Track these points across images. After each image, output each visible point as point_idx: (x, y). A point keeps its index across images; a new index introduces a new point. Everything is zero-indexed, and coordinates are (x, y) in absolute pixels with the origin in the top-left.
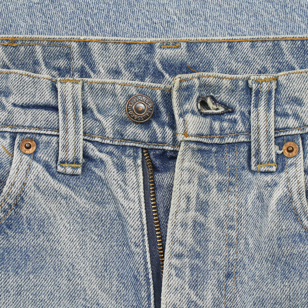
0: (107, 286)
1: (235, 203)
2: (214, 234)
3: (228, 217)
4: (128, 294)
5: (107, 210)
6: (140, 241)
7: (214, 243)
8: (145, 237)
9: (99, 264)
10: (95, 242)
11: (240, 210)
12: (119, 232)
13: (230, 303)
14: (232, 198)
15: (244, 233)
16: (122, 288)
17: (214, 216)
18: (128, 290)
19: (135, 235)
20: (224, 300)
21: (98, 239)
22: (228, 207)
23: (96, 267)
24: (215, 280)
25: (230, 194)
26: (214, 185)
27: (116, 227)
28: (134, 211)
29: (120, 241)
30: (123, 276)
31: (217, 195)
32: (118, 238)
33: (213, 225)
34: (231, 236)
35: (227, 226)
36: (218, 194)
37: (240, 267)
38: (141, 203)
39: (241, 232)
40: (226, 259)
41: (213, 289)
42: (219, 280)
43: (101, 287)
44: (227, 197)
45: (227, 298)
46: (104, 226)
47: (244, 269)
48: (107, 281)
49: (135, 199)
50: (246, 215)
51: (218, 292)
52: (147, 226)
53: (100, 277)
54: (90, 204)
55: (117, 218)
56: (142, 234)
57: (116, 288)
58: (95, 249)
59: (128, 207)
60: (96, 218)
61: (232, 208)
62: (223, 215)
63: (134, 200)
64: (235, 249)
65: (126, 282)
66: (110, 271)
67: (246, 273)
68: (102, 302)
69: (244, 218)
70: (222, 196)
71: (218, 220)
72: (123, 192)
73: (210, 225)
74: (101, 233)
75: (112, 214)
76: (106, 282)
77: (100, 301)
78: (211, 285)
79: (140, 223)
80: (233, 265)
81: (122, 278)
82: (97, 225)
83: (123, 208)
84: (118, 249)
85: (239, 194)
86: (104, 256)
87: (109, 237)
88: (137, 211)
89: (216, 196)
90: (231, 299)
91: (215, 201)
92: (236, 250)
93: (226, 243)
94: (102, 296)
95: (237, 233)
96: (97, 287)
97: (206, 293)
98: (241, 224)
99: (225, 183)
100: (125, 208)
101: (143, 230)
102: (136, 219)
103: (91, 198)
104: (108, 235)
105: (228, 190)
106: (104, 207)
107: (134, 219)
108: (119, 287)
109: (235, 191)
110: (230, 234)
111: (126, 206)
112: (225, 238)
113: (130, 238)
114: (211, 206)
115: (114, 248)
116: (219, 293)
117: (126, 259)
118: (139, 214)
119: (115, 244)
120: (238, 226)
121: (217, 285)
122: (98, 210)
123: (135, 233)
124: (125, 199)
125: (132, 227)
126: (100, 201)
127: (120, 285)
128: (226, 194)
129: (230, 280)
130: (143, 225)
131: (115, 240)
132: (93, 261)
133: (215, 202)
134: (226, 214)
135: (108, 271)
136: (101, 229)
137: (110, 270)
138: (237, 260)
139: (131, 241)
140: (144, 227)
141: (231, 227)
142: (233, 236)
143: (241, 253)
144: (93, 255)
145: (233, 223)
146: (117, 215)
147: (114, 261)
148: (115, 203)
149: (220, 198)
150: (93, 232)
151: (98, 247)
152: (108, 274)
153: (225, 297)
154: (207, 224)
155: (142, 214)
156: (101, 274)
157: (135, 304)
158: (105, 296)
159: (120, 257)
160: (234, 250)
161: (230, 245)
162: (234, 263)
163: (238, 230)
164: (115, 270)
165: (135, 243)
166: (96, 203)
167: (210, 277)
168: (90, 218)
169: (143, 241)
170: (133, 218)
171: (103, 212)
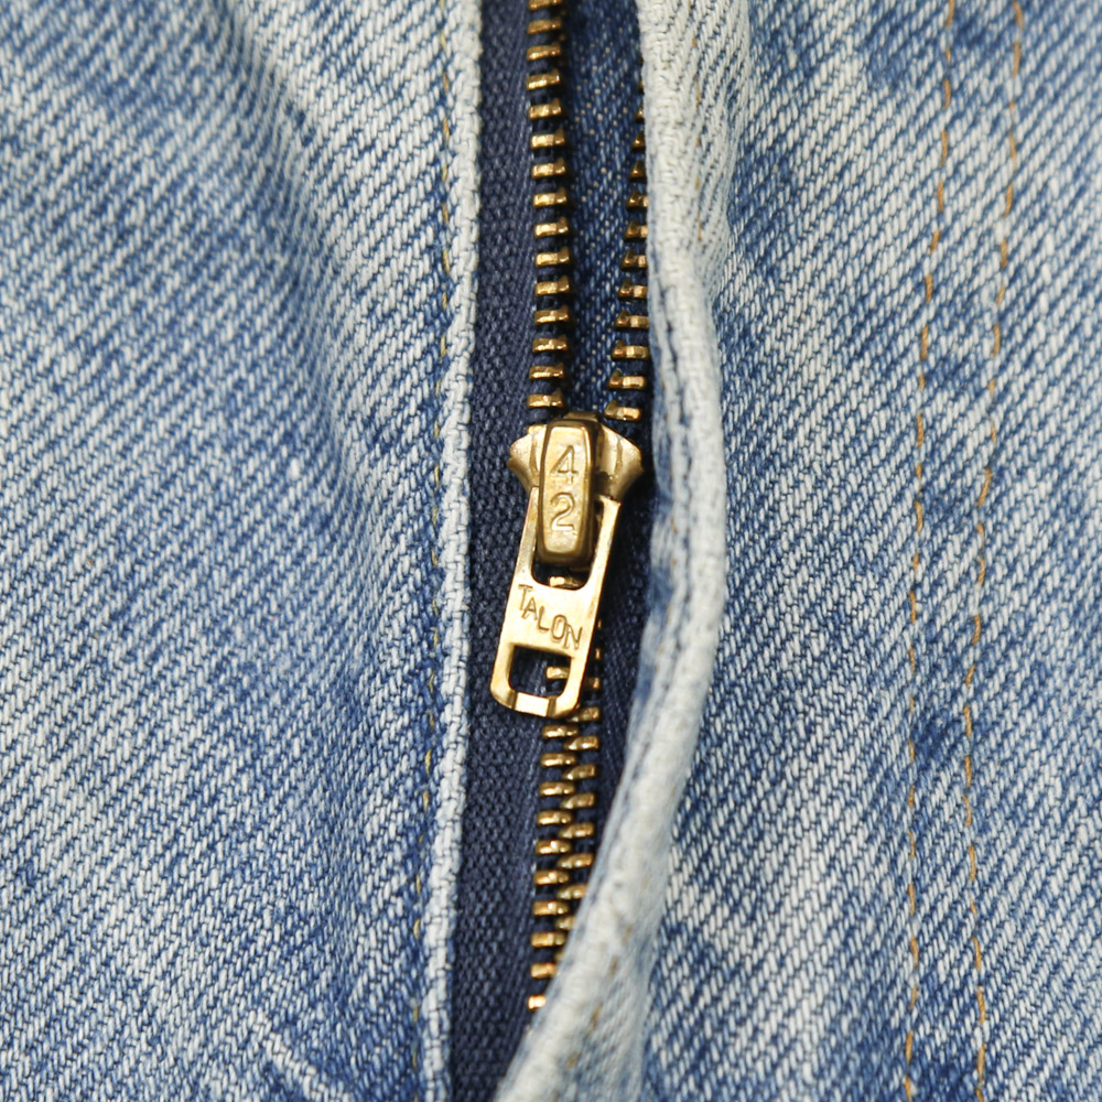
0: (116, 743)
1: (996, 187)
2: (817, 416)
3: (936, 292)
4: (274, 823)
5: (168, 152)
6: (403, 402)
7: (819, 484)
8: (451, 374)
9: (78, 560)
10: (56, 388)
11: (1030, 243)
12: (255, 340)
13: (954, 953)
14: (974, 143)
15: (1052, 427)
16: (230, 771)
17: (832, 270)
18: (277, 795)
19: (372, 360)
20: (909, 921)
21: (85, 375)
22: (940, 214)
23: (49, 578)
24: (849, 759)
25: (958, 116)
26: (841, 26)
27: (232, 300)
28: (386, 168)
29: (260, 415)
30: (253, 686)
31: (865, 110)
32: (239, 384)
33: (814, 342)
34: (951, 443)
35: (924, 360)
36: (871, 103)
37: (1004, 687)
38: (448, 111)
39: (1027, 415)
40: (918, 607)
41: (833, 828)
42: (878, 761)
43: (68, 745)
44: (937, 130)
45: (933, 908)
46: (134, 282)
47: (1033, 700)
48: (118, 705)
49: (407, 72)
50: (1076, 290)
51: (873, 851)
52: (481, 295)
53: (65, 665)
54: (37, 87)
55: (248, 229)
56: (426, 352)
57: (183, 768)
58: (51, 445)
59: (345, 131)
60: (77, 207)
61: (966, 220)
62: (896, 274)
63: (396, 80)
64: (978, 542)
65: (269, 731)
66: (153, 633)
67: (1046, 734)
68: (63, 867)
69: (1053, 305)
70: (901, 121)
71: (853, 311)
72: (313, 16)
73: (792, 343)
74: (109, 336)
75: (207, 187)
76: (111, 710)
77: (46, 855)
78: (815, 792)
79: (424, 265)
80: (957, 662)
81: (244, 695)
82: (85, 265)
83: (306, 142)
84: (237, 470)
85: (1028, 122)
86: (120, 507)
87: (172, 364)
88: (411, 170)
89: (860, 117)
90: (962, 924)
91: (848, 154)
92: (981, 552)
93: (916, 486)
94: (65, 814)
95: (997, 418)
96: (40, 738)
97: (775, 859)
98: (1031, 358)
99: (927, 23)
100: (318, 139)
101: (439, 319)
102: (400, 235)
103: (47, 47)
104: (164, 356)
105: (947, 77)
106: (145, 133)
107: (380, 227)
108: (209, 767)
109: (999, 91)
110: (947, 422)
111: (327, 123)
112: (904, 450)
113: (341, 381)
114: (813, 189)
115: (206, 458)
116: (878, 860)
117: (301, 555)
118: (428, 195)
119: (212, 426)
120: (1003, 368)
121: (867, 796)
122: (99, 142)
123: (374, 344)
124: (324, 67)
125: (361, 293)
126: (122, 81)
127: (222, 753)
128: (930, 110)
129: (945, 778)
130: (445, 284)
131: (216, 400)
132: (32, 529)
133: (847, 166)
134: (918, 266)
135: (141, 628)
136: (114, 302)
137: (157, 626)
138: (985, 626)
139: (344, 405)
140: (455, 301)
141: (948, 374)
142: (962, 443)
143: (1019, 575)
144: (37, 483)
145: (968, 343)
146: (248, 198)
147: (194, 563)
148: (244, 104)
149: (889, 135)
150: (49, 314)
151: (78, 433)
152: (131, 655)
153: (919, 902)
154: (775, 332)
155: (453, 198)
156: (76, 643)
157: (312, 900)
158: (86, 817)
159: (246, 537)
160: (972, 551)
161: (940, 507)
162: (965, 651)
163: (1000, 398)
164: (193, 630)
165: (371, 417)
166: (89, 86)
167: (809, 731)
168: (30, 199)
169: (432, 406)
170: (371, 225)
171: (137, 167)
